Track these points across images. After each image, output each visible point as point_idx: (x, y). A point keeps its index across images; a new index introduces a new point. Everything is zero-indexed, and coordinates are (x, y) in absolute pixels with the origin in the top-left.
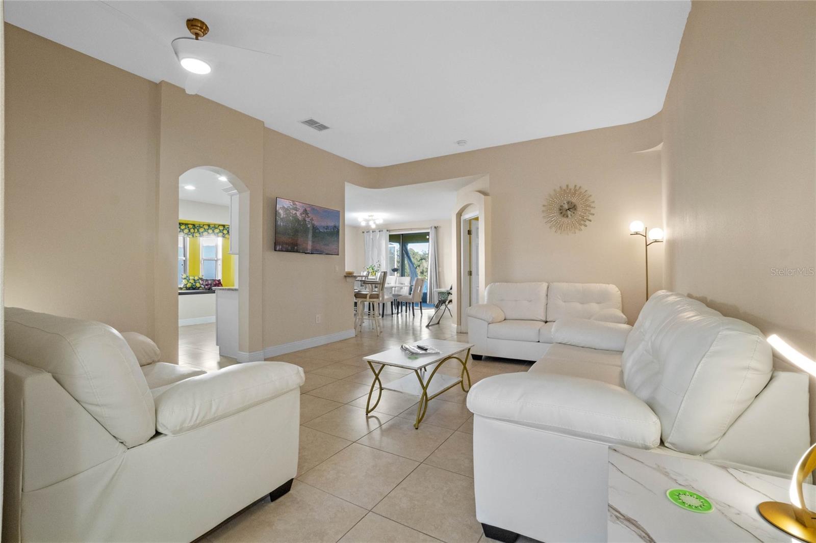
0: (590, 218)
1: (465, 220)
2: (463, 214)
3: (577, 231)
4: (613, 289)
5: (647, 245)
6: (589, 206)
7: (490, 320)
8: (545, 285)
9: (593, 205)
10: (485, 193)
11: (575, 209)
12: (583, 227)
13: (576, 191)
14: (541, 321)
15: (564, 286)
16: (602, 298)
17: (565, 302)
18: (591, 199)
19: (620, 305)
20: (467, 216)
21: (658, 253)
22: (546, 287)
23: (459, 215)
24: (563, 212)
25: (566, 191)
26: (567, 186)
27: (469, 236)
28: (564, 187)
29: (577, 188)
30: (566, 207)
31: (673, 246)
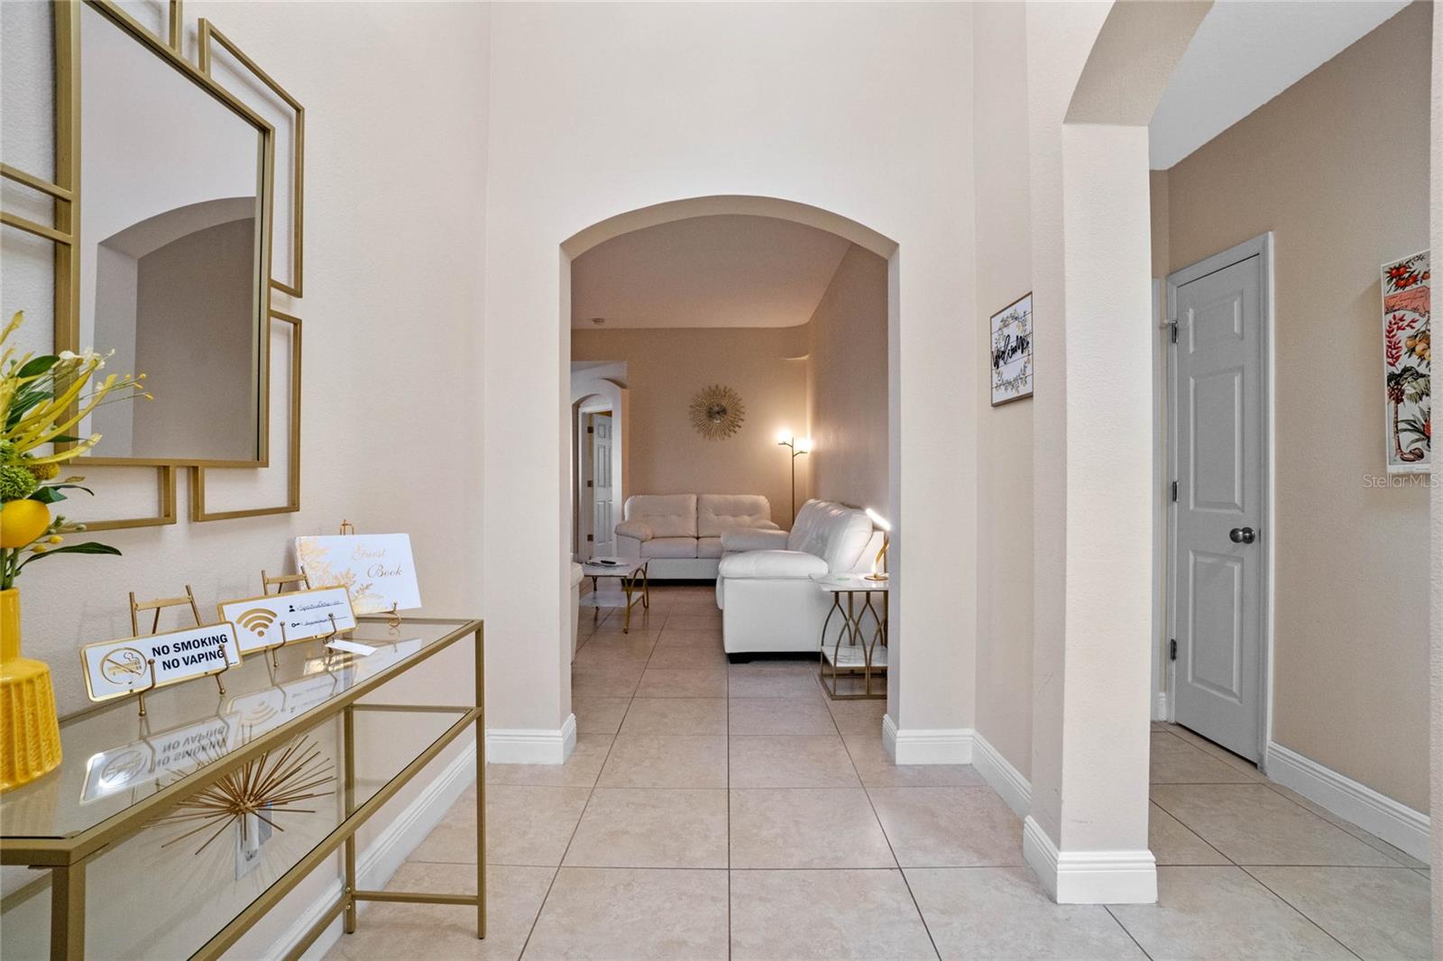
0: (739, 424)
1: (584, 414)
2: (581, 405)
3: (726, 437)
4: (763, 500)
5: (793, 456)
6: (738, 411)
7: (644, 539)
8: (694, 498)
9: (743, 410)
10: (622, 385)
11: (725, 414)
12: (732, 434)
13: (725, 393)
14: (694, 537)
15: (715, 497)
16: (753, 510)
17: (717, 515)
18: (742, 403)
19: (769, 517)
20: (586, 409)
21: (803, 463)
22: (695, 500)
23: (576, 406)
24: (711, 414)
25: (715, 393)
26: (717, 386)
27: (588, 434)
28: (713, 388)
29: (727, 390)
30: (716, 409)
31: (818, 459)
